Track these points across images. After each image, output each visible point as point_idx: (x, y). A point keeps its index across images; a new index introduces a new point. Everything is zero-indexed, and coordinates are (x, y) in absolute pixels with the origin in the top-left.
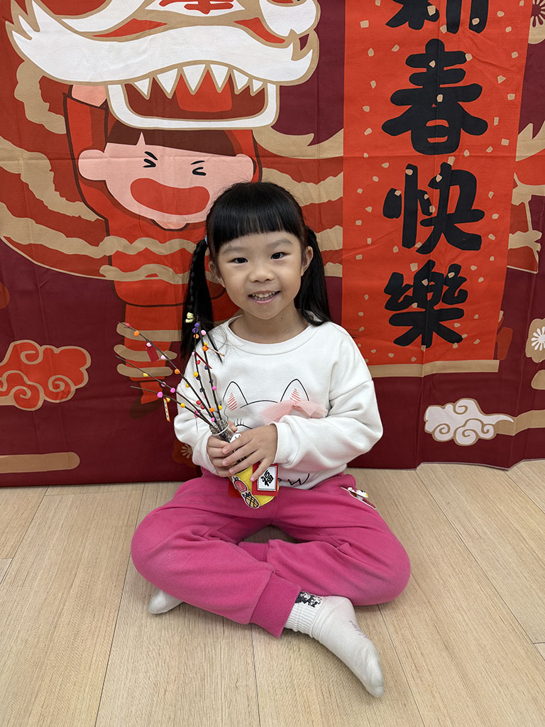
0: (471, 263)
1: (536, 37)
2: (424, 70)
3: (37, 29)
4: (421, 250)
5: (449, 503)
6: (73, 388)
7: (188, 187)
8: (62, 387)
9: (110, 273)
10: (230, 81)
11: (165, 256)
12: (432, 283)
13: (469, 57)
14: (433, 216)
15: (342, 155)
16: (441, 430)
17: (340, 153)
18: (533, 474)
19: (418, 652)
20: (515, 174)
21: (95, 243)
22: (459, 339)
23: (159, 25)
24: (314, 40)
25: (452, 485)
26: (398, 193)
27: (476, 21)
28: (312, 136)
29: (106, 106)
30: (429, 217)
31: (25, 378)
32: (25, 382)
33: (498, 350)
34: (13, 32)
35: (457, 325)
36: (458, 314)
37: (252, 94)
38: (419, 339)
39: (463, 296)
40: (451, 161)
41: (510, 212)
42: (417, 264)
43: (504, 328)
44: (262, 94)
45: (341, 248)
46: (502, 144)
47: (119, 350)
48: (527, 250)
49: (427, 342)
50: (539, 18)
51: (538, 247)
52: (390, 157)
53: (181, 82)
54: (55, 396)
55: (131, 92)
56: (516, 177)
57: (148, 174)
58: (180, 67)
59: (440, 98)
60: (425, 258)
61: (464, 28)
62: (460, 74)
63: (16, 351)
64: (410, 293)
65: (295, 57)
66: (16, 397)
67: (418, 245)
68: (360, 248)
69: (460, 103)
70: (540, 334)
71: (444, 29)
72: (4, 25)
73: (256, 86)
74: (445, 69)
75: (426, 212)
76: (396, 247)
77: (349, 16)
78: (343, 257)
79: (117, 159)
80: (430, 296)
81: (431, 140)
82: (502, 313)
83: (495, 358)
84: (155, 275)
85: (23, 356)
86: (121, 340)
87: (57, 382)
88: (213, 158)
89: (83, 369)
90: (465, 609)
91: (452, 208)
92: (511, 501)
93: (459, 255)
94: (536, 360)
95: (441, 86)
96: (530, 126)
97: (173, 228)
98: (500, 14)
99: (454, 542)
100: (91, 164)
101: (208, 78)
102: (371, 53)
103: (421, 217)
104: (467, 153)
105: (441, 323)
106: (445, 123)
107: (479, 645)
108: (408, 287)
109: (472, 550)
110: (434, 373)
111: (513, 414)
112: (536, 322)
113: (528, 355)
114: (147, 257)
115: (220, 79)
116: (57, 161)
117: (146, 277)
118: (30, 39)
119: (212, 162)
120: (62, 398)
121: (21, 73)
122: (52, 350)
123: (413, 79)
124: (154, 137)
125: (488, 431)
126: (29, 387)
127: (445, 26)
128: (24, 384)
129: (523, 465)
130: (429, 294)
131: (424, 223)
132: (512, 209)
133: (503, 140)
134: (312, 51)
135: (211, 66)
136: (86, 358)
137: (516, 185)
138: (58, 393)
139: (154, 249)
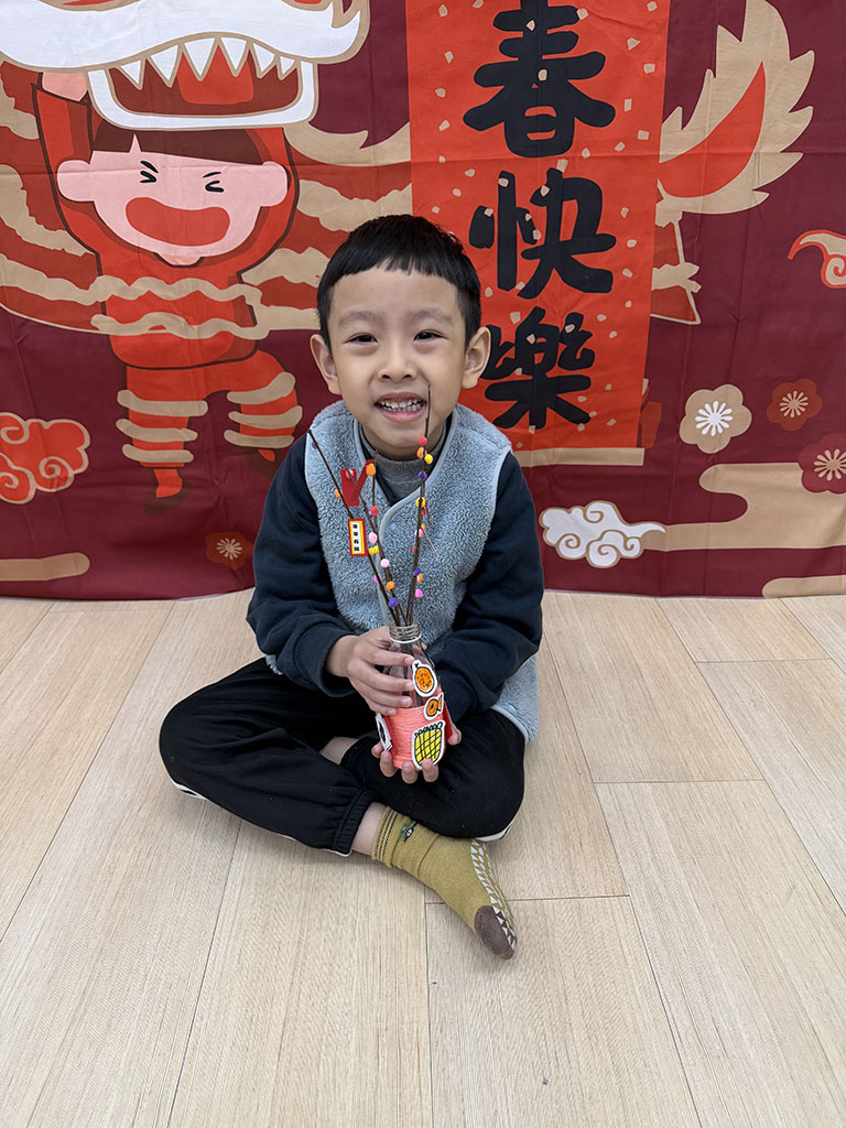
0: (598, 312)
2: (520, 34)
4: (523, 293)
6: (71, 473)
7: (200, 208)
8: (58, 472)
9: (104, 325)
10: (250, 60)
11: (174, 302)
12: (542, 340)
13: (582, 14)
14: (539, 244)
15: (409, 159)
17: (406, 157)
20: (659, 182)
21: (84, 285)
22: (586, 419)
26: (488, 212)
28: (365, 134)
29: (87, 99)
30: (533, 246)
31: (9, 462)
33: (643, 435)
35: (582, 399)
36: (583, 384)
37: (281, 79)
38: (527, 416)
39: (588, 360)
40: (562, 165)
41: (653, 235)
42: (518, 313)
43: (650, 403)
44: (294, 76)
46: (639, 138)
47: (123, 425)
48: (678, 292)
49: (539, 421)
51: (696, 287)
52: (476, 162)
53: (184, 64)
54: (51, 484)
55: (117, 78)
56: (660, 186)
57: (148, 191)
58: (180, 42)
59: (543, 75)
62: (572, 39)
64: (511, 354)
65: (337, 24)
67: (520, 286)
69: (570, 81)
70: (710, 411)
73: (286, 67)
74: (549, 32)
75: (529, 239)
76: (488, 288)
79: (107, 173)
80: (539, 358)
81: (532, 136)
82: (646, 381)
83: (639, 446)
84: (162, 328)
86: (125, 413)
87: (50, 466)
88: (232, 168)
89: (81, 449)
91: (567, 232)
93: (580, 300)
94: (706, 450)
95: (544, 57)
96: (679, 110)
97: (182, 263)
100: (73, 180)
101: (219, 57)
102: (443, 11)
103: (522, 246)
104: (586, 153)
105: (559, 395)
106: (551, 111)
108: (508, 345)
110: (554, 463)
111: (664, 522)
113: (688, 441)
114: (150, 303)
115: (236, 60)
116: (30, 176)
117: (151, 329)
119: (230, 172)
120: (58, 485)
122: (40, 424)
123: (506, 47)
124: (152, 140)
126: (15, 473)
128: (8, 469)
130: (536, 355)
131: (527, 255)
132: (656, 233)
133: (640, 132)
134: (359, 13)
135: (223, 39)
136: (83, 436)
137: (660, 198)
138: (52, 480)
139: (158, 292)
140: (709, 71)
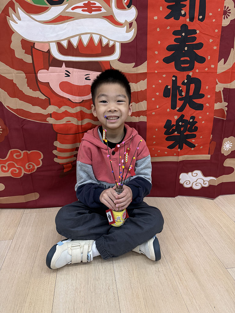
0: (199, 116)
1: (225, 24)
2: (180, 37)
3: (20, 19)
4: (178, 110)
5: (191, 213)
6: (36, 167)
7: (83, 85)
9: (51, 121)
10: (100, 41)
11: (74, 113)
12: (183, 124)
13: (198, 32)
14: (183, 96)
16: (186, 183)
17: (146, 71)
18: (225, 201)
19: (181, 273)
20: (217, 79)
21: (45, 108)
22: (194, 146)
23: (71, 18)
24: (135, 24)
25: (192, 206)
26: (169, 87)
27: (201, 17)
28: (134, 64)
29: (49, 51)
30: (182, 97)
31: (16, 165)
32: (15, 166)
33: (210, 151)
34: (10, 20)
35: (193, 141)
36: (194, 136)
37: (110, 47)
38: (178, 146)
39: (196, 129)
40: (191, 74)
41: (215, 94)
42: (177, 116)
43: (213, 142)
44: (114, 46)
45: (146, 109)
46: (212, 67)
47: (55, 152)
48: (222, 110)
49: (181, 147)
50: (226, 16)
51: (226, 109)
52: (166, 73)
53: (80, 42)
54: (29, 171)
55: (59, 45)
56: (217, 80)
57: (67, 79)
58: (80, 35)
59: (186, 49)
60: (180, 113)
61: (196, 20)
62: (195, 39)
63: (12, 154)
64: (174, 128)
65: (127, 32)
66: (12, 173)
67: (178, 108)
68: (154, 109)
69: (194, 50)
70: (227, 144)
71: (188, 20)
72: (6, 18)
73: (111, 43)
74: (188, 36)
75: (181, 95)
76: (168, 109)
77: (149, 15)
78: (147, 113)
79: (53, 74)
80: (182, 129)
81: (182, 66)
82: (212, 135)
83: (209, 154)
84: (70, 121)
85: (14, 156)
86: (56, 148)
87: (29, 165)
88: (94, 73)
89: (40, 160)
90: (199, 256)
91: (191, 93)
92: (216, 212)
93: (194, 112)
94: (225, 155)
95: (187, 43)
96: (223, 60)
97: (77, 102)
98: (211, 14)
99: (194, 229)
100: (43, 76)
101: (91, 40)
102: (158, 30)
103: (178, 97)
104: (197, 71)
105: (187, 140)
106: (188, 59)
107: (205, 270)
108: (174, 125)
109: (201, 232)
110: (184, 160)
111: (216, 177)
112: (225, 139)
113: (222, 153)
114: (66, 114)
115: (96, 41)
116: (29, 74)
117: (66, 122)
118: (17, 23)
120: (31, 171)
121: (13, 38)
122: (27, 152)
123: (176, 40)
124: (69, 64)
125: (206, 183)
126: (17, 168)
127: (189, 19)
128: (15, 167)
129: (220, 198)
130: (182, 128)
131: (180, 99)
132: (216, 93)
133: (212, 65)
134: (134, 29)
135: (93, 35)
136: (41, 155)
137: (217, 84)
138: (30, 170)
139: (69, 111)
140: (232, 49)
